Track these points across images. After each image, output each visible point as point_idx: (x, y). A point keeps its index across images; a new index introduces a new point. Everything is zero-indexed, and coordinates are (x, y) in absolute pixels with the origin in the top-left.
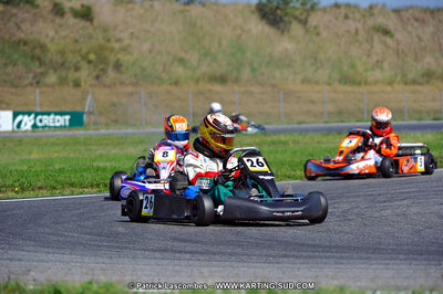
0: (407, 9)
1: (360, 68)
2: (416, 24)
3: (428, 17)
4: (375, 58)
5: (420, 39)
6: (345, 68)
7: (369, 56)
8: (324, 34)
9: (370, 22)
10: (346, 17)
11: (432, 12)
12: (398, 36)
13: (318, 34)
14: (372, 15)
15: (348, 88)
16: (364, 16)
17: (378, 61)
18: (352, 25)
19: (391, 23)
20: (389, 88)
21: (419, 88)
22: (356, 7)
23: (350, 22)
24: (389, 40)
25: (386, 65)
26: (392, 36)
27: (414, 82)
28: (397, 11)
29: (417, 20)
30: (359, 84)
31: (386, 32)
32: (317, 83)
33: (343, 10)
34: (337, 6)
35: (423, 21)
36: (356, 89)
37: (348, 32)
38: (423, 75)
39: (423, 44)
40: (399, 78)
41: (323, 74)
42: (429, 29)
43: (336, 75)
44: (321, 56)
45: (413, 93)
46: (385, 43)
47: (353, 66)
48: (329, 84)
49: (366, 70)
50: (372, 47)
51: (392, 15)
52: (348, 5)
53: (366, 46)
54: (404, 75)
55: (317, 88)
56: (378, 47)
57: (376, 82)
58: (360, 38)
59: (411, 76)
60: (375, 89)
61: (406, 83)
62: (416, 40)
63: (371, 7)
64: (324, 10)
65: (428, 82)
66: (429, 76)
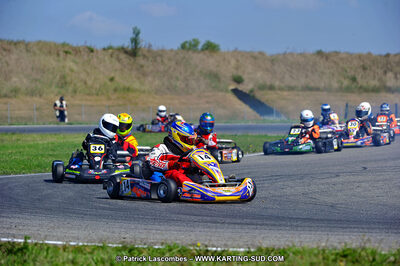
2: (4, 53)
3: (13, 47)
11: (15, 44)
21: (9, 100)
27: (6, 96)
29: (5, 50)
35: (9, 51)
38: (12, 91)
39: (10, 68)
42: (14, 57)
45: (6, 103)
62: (5, 64)
66: (15, 91)
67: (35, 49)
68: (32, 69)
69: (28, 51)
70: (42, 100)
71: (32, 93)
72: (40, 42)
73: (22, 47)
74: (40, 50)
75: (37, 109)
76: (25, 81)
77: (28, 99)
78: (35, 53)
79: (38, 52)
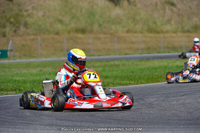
1: (159, 24)
4: (167, 18)
5: (191, 8)
6: (151, 24)
7: (163, 17)
8: (139, 5)
12: (179, 6)
13: (135, 6)
15: (152, 35)
17: (168, 20)
20: (175, 35)
24: (174, 9)
25: (173, 22)
26: (176, 6)
30: (158, 33)
31: (173, 4)
32: (135, 32)
36: (157, 35)
37: (151, 4)
38: (193, 28)
40: (180, 29)
41: (139, 27)
42: (195, 3)
43: (146, 28)
44: (138, 17)
46: (172, 10)
47: (155, 23)
48: (142, 33)
49: (162, 25)
50: (165, 12)
53: (161, 12)
54: (183, 28)
55: (135, 35)
56: (168, 12)
57: (167, 32)
58: (158, 7)
59: (186, 28)
60: (166, 35)
61: (184, 32)
62: (189, 8)
65: (195, 32)
66: (196, 28)
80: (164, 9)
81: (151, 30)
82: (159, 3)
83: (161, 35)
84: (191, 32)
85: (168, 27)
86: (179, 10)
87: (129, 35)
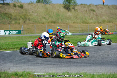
0: (99, 5)
2: (101, 9)
3: (104, 7)
4: (91, 17)
5: (102, 12)
6: (84, 19)
7: (89, 16)
8: (79, 11)
9: (90, 8)
10: (84, 7)
12: (97, 12)
13: (77, 11)
14: (90, 7)
15: (84, 24)
16: (88, 7)
17: (92, 18)
18: (85, 9)
19: (95, 9)
20: (94, 24)
22: (86, 5)
23: (85, 8)
24: (94, 13)
25: (93, 19)
26: (95, 12)
27: (100, 23)
28: (96, 6)
29: (101, 8)
30: (87, 23)
31: (94, 11)
32: (77, 23)
33: (83, 5)
34: (82, 4)
36: (86, 24)
37: (84, 11)
39: (102, 14)
40: (97, 22)
41: (78, 21)
42: (104, 10)
43: (81, 21)
44: (78, 17)
46: (93, 13)
47: (86, 19)
48: (80, 23)
49: (89, 20)
50: (90, 14)
51: (95, 7)
52: (85, 4)
53: (89, 14)
55: (77, 24)
56: (92, 14)
57: (91, 23)
58: (87, 12)
59: (100, 21)
60: (91, 24)
61: (98, 23)
63: (90, 5)
64: (79, 5)
65: (104, 23)
66: (104, 21)
67: (111, 7)
68: (110, 14)
69: (109, 8)
70: (113, 24)
71: (109, 22)
72: (113, 5)
73: (107, 7)
74: (113, 8)
75: (111, 27)
76: (107, 18)
77: (108, 24)
78: (111, 9)
79: (112, 8)
80: (90, 13)
81: (84, 22)
82: (87, 10)
83: (88, 24)
84: (102, 23)
85: (92, 21)
86: (97, 13)
87: (74, 24)
